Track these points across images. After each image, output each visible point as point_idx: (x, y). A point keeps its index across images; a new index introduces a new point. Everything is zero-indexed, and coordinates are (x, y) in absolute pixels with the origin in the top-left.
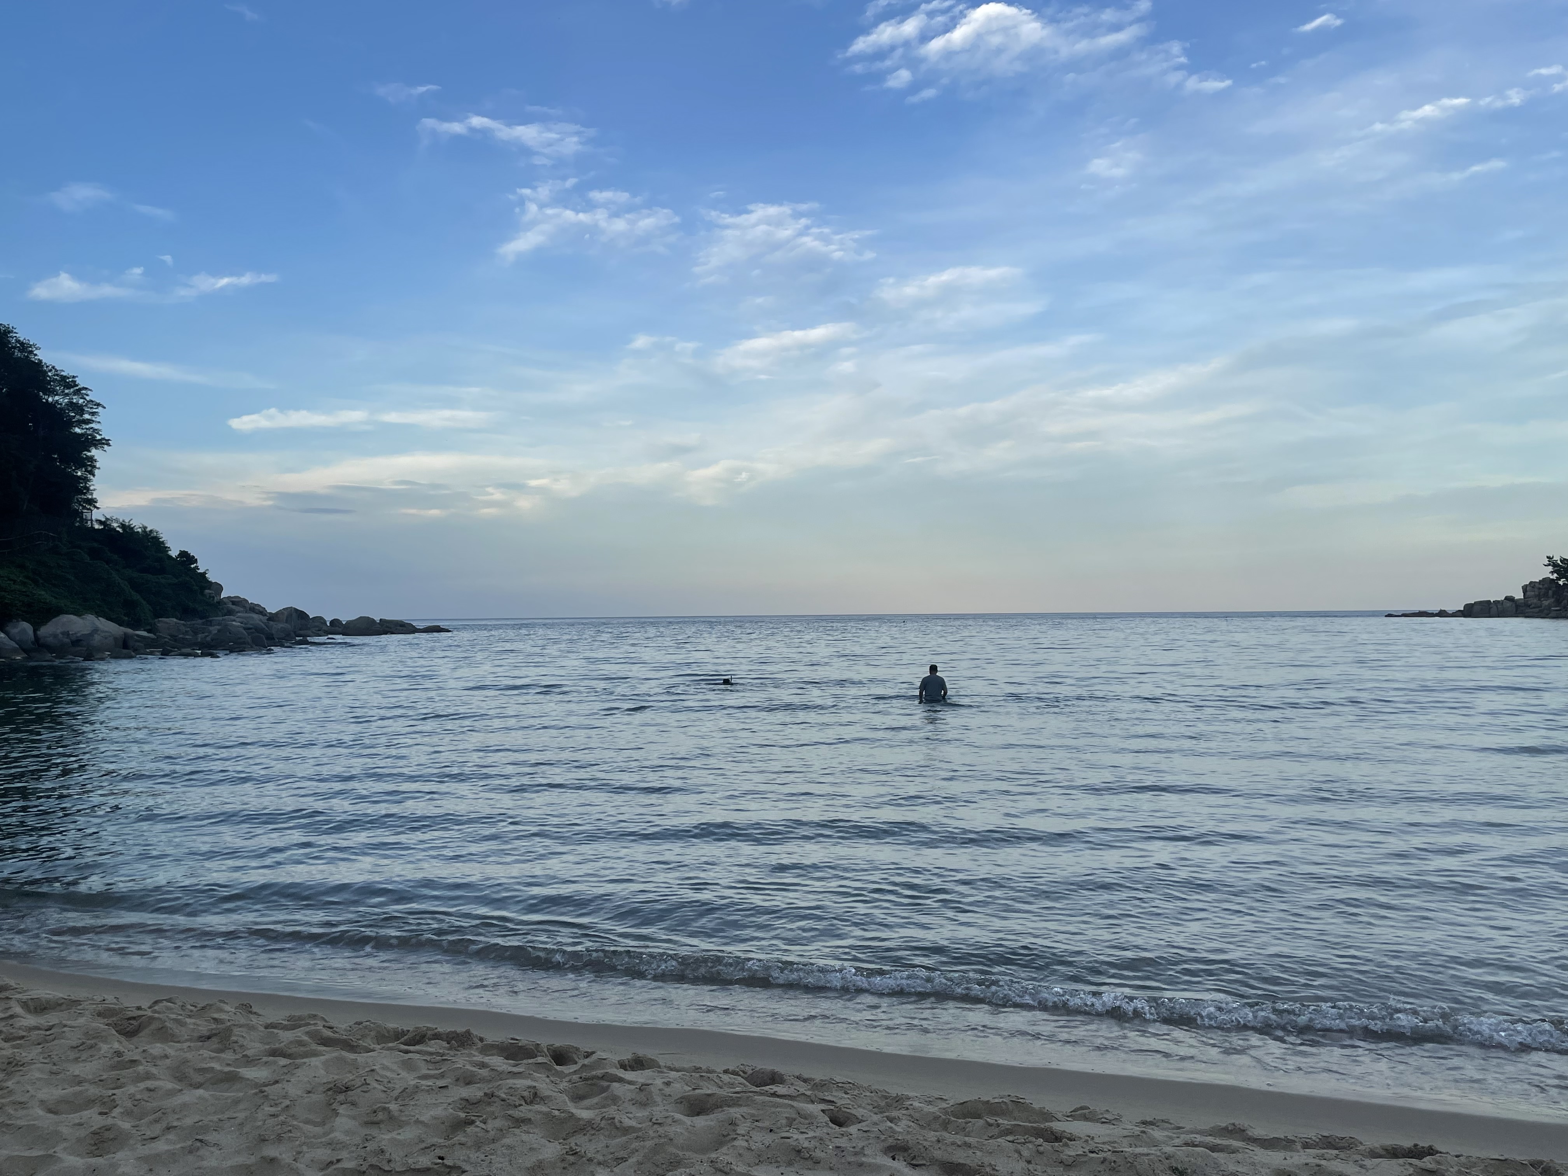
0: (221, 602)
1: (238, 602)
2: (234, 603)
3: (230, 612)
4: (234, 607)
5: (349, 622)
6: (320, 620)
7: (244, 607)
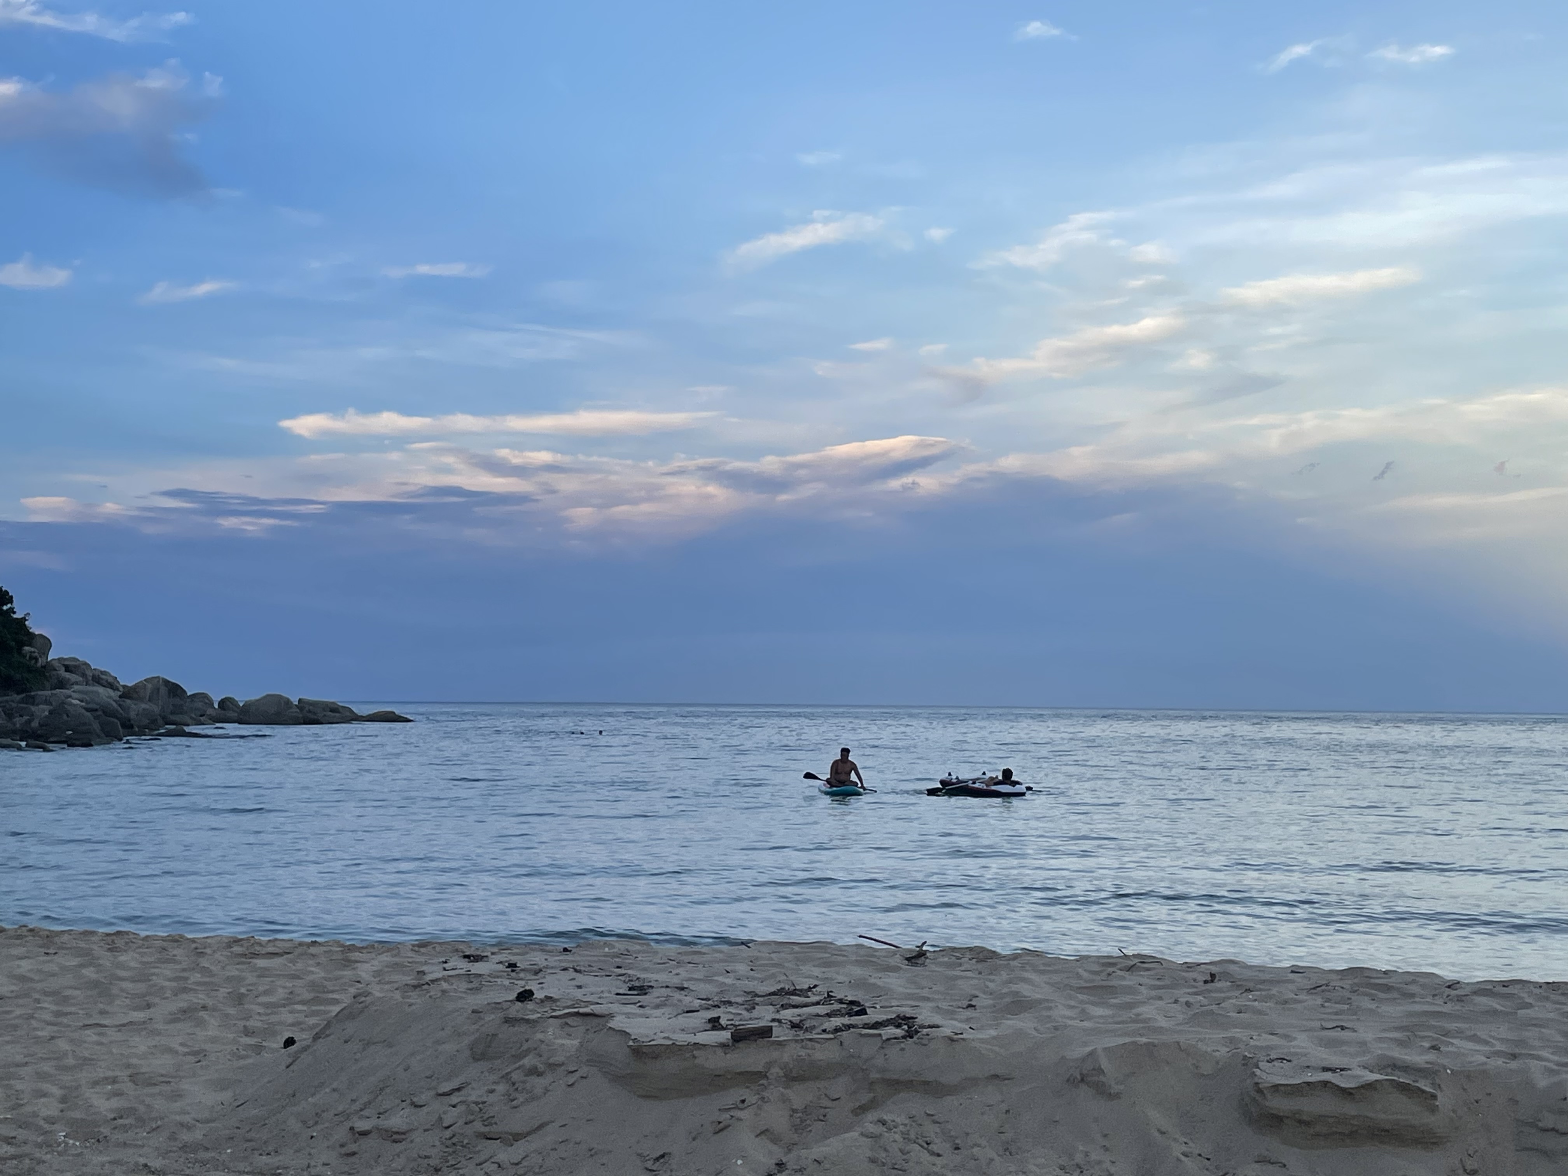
0: (48, 667)
1: (72, 666)
2: (68, 669)
3: (62, 684)
4: (67, 675)
5: (248, 705)
6: (203, 697)
7: (84, 675)
